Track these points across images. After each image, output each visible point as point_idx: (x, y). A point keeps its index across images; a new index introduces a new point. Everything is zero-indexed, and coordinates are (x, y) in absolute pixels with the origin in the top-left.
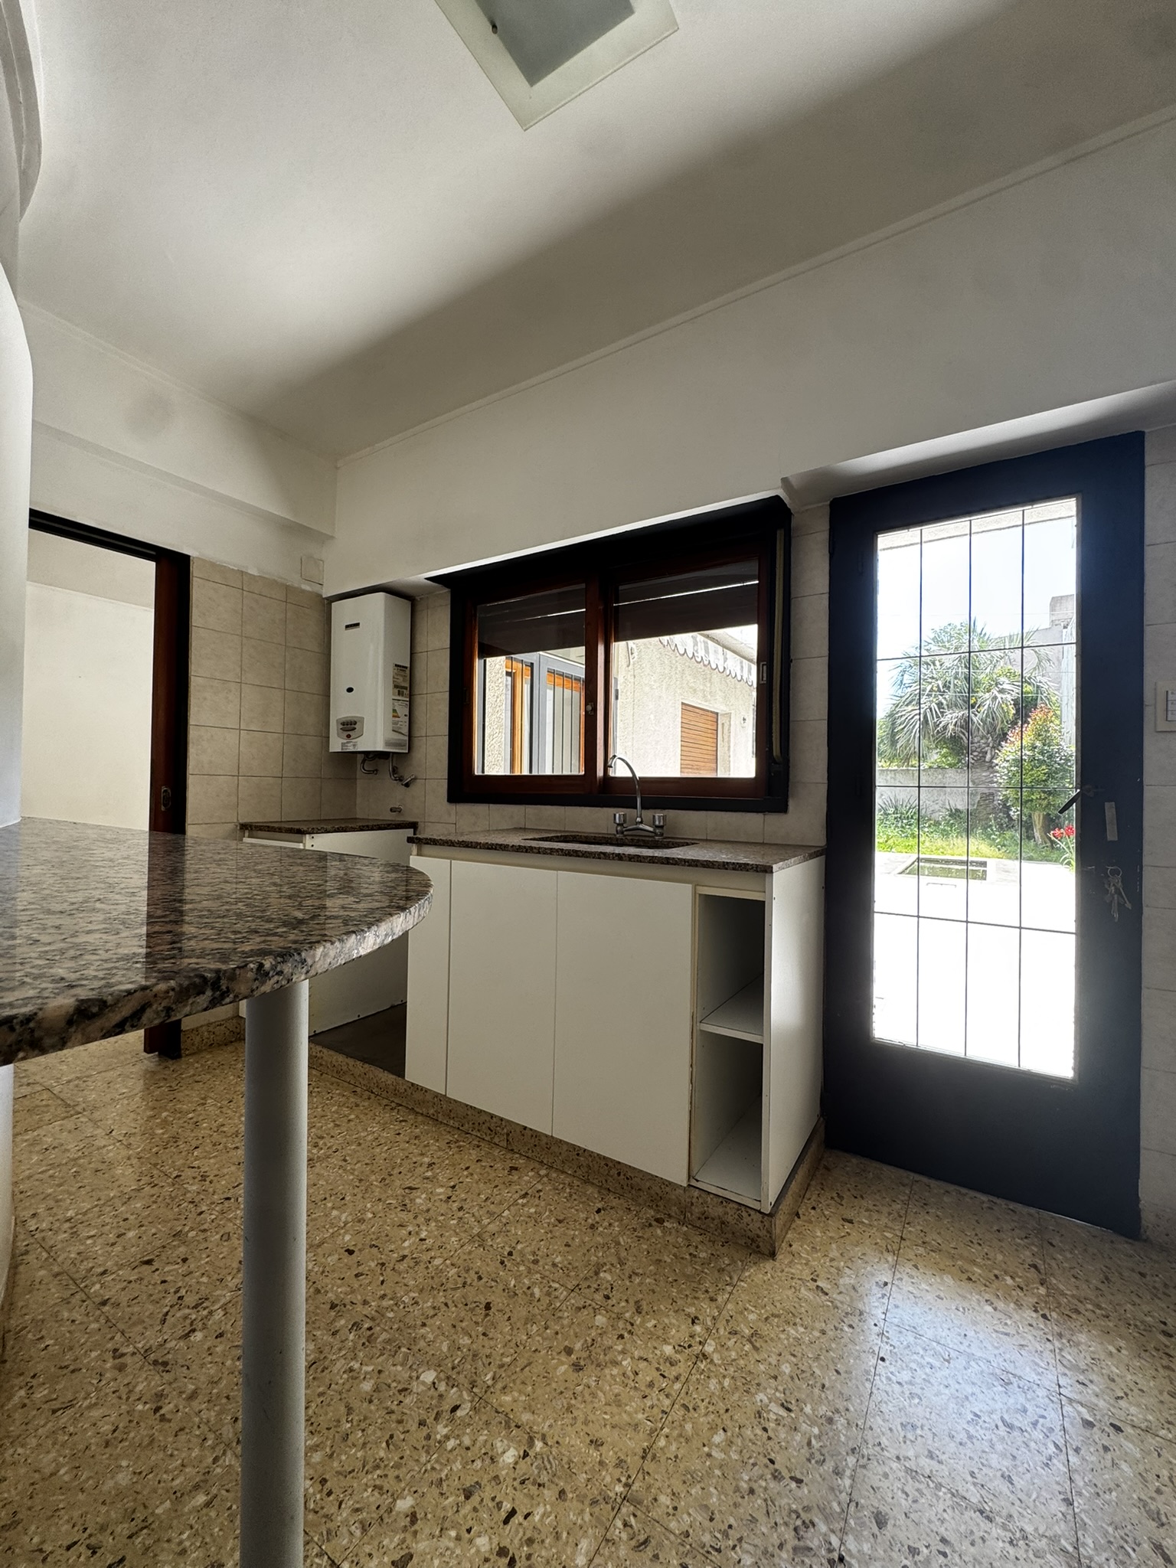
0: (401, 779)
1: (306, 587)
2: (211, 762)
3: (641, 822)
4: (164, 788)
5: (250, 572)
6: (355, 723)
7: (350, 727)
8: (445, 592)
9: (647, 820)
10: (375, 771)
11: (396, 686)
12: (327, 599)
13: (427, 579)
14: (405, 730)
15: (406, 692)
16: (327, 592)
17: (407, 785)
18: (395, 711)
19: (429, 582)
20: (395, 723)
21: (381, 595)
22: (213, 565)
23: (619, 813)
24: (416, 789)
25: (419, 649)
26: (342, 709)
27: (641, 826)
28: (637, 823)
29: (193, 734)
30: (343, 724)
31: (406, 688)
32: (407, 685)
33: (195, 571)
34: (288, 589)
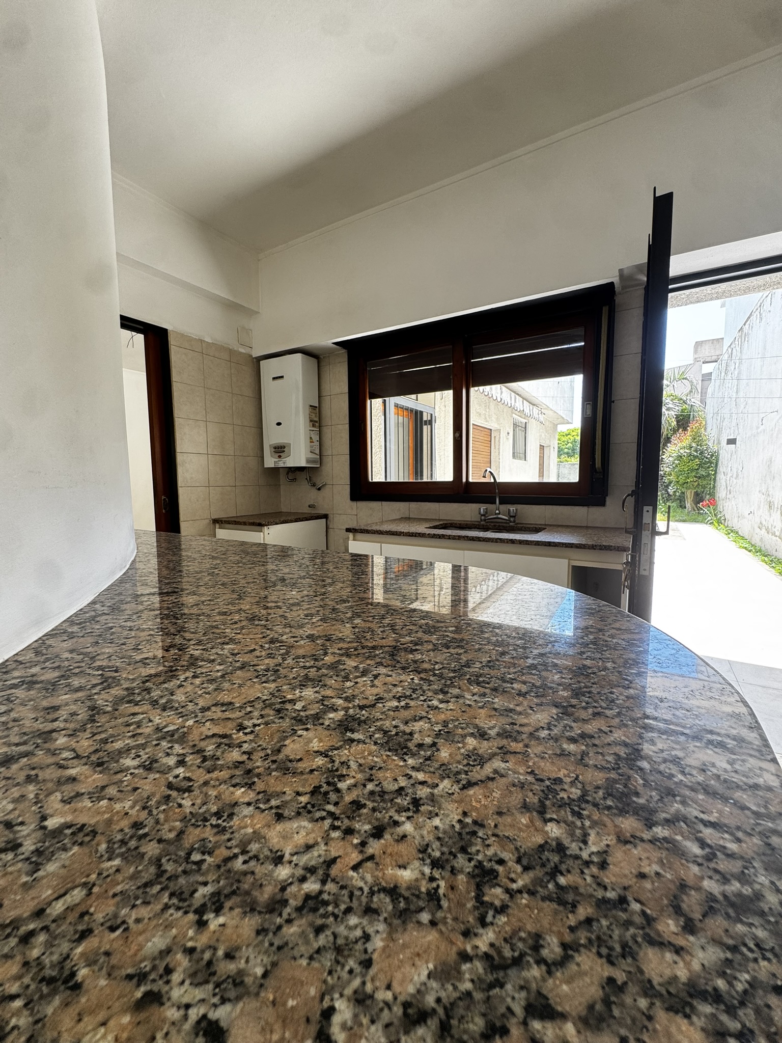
0: (314, 485)
1: (242, 350)
2: (192, 478)
3: (499, 514)
4: (163, 497)
5: (206, 340)
6: (284, 447)
7: (280, 450)
8: (343, 352)
9: (502, 511)
10: (294, 480)
11: (311, 421)
12: (256, 358)
13: (333, 343)
14: (317, 451)
15: (317, 424)
16: (256, 353)
17: (319, 489)
18: (311, 438)
19: (334, 346)
20: (311, 447)
21: (299, 355)
22: (182, 335)
23: (483, 507)
24: (326, 492)
25: (324, 394)
26: (272, 437)
27: (500, 516)
28: (496, 514)
29: (180, 458)
30: (275, 448)
31: (316, 422)
32: (317, 419)
33: (172, 341)
34: (231, 352)
